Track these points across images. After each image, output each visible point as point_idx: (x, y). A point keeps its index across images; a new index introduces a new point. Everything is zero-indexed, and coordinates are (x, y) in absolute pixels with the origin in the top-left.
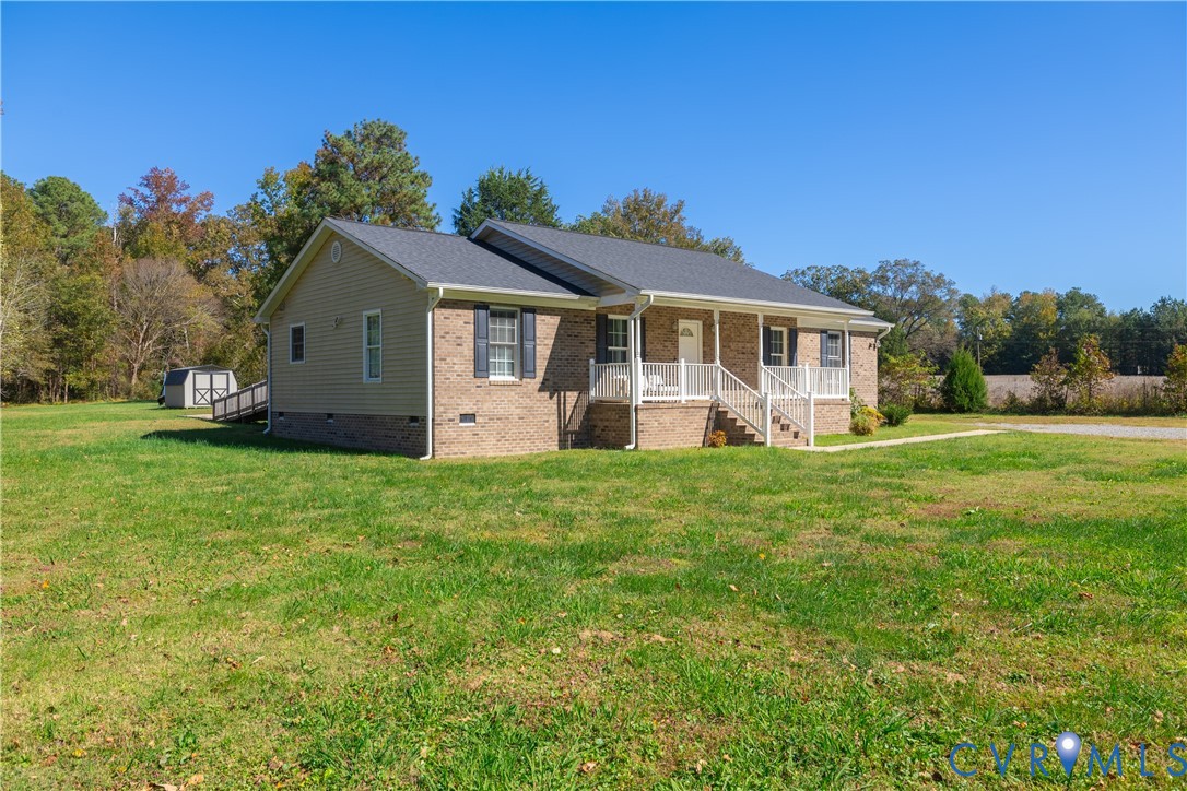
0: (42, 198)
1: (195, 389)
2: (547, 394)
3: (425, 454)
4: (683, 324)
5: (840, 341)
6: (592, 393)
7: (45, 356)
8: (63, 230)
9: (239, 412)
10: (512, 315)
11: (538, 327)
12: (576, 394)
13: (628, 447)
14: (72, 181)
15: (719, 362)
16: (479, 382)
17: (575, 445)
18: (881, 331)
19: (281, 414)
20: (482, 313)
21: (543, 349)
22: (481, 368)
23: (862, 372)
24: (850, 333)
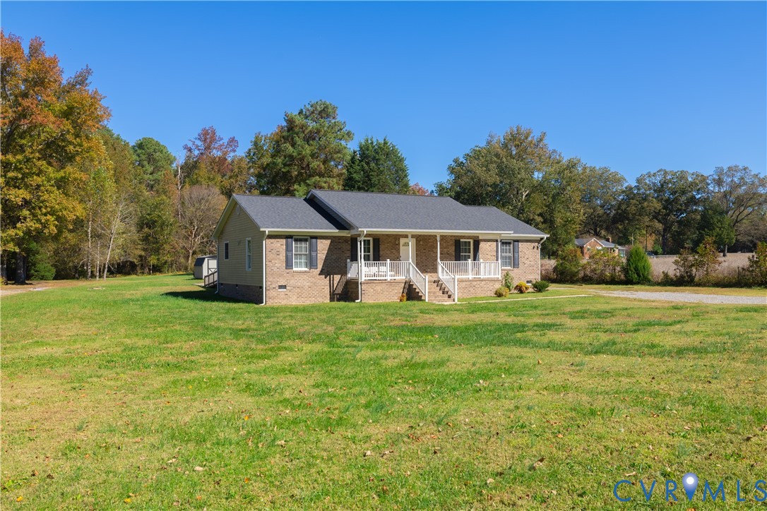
0: (139, 151)
1: (208, 269)
2: (323, 276)
3: (263, 303)
4: (402, 241)
5: (512, 245)
6: (349, 275)
7: (139, 247)
8: (150, 169)
9: (214, 282)
10: (306, 240)
11: (319, 245)
12: (340, 276)
13: (357, 301)
14: (156, 140)
15: (410, 260)
16: (288, 271)
17: (339, 300)
18: (542, 239)
19: (222, 284)
20: (290, 240)
21: (321, 255)
22: (289, 265)
23: (528, 262)
24: (517, 241)
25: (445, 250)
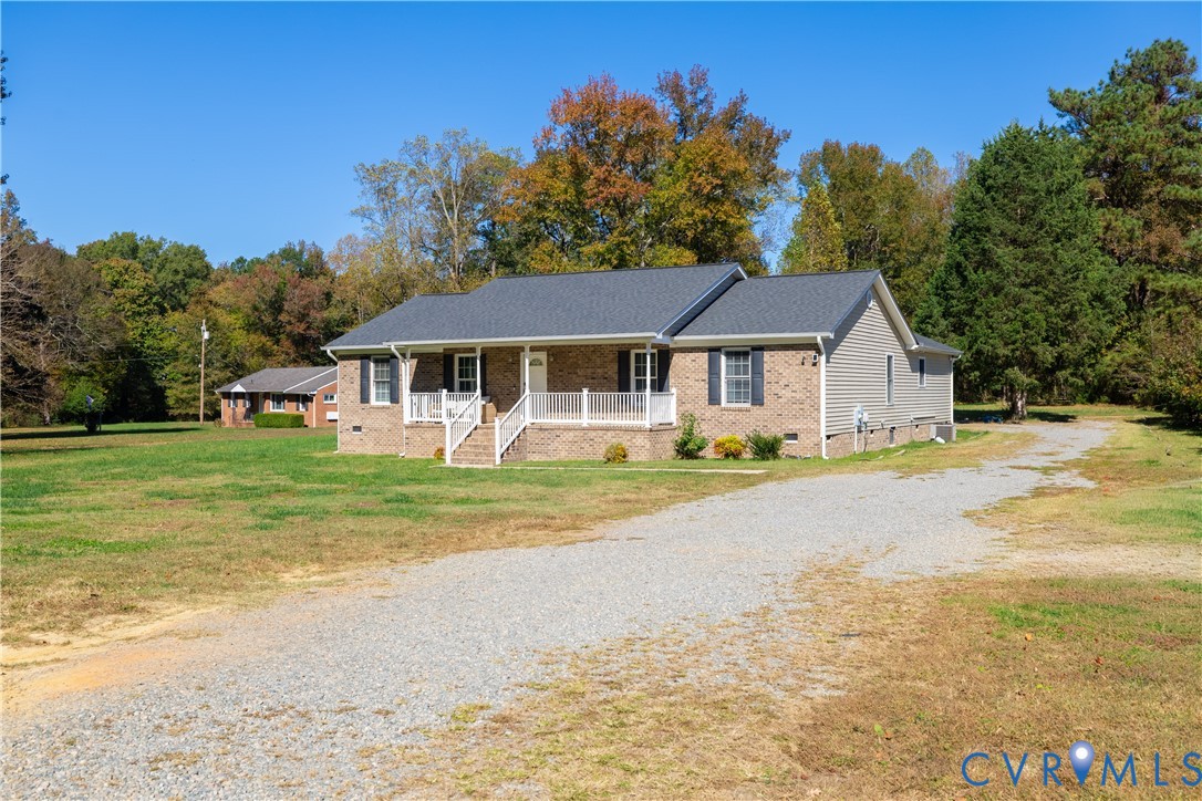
5: (749, 358)
10: (386, 361)
16: (363, 405)
22: (365, 397)
23: (787, 393)
24: (761, 348)
25: (599, 370)
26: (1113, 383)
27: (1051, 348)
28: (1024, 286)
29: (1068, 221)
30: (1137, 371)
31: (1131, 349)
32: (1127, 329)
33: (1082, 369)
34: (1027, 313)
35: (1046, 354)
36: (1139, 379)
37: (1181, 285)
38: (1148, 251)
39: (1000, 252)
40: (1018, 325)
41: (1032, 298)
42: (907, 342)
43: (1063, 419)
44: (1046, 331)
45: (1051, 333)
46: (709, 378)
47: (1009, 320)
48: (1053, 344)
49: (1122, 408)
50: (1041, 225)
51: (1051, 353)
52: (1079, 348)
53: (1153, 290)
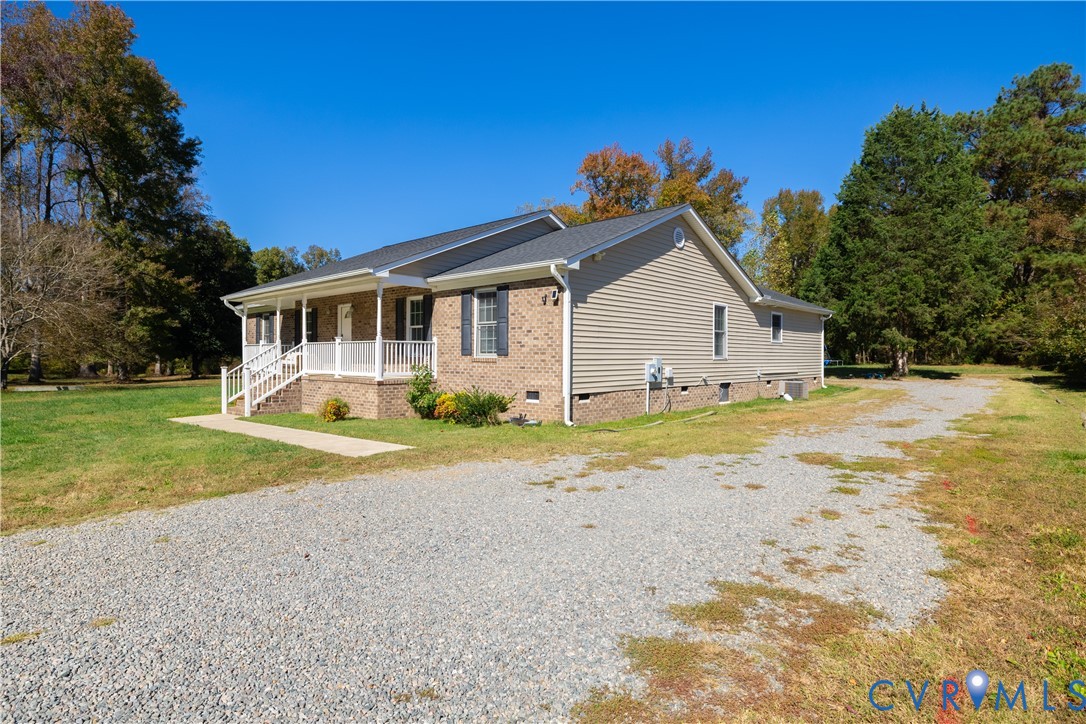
23: (528, 341)
24: (505, 287)
26: (998, 347)
27: (929, 309)
28: (902, 250)
29: (949, 188)
30: (1022, 336)
31: (1016, 317)
32: (1012, 302)
33: (964, 329)
34: (905, 276)
35: (926, 315)
36: (1024, 343)
37: (1066, 261)
38: (1033, 234)
39: (876, 220)
40: (894, 287)
41: (911, 263)
42: (750, 294)
43: (946, 376)
44: (926, 292)
45: (930, 295)
46: (463, 325)
47: (886, 283)
48: (932, 305)
49: (1007, 367)
50: (921, 191)
51: (930, 313)
52: (960, 309)
53: (1038, 269)
